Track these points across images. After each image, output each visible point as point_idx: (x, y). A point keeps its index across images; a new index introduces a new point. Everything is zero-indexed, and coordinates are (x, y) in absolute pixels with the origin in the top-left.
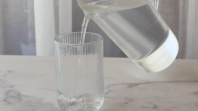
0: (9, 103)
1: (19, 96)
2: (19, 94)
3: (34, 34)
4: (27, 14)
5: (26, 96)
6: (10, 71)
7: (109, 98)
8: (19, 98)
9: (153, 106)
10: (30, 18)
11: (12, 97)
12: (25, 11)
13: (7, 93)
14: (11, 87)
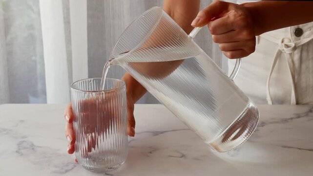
0: (22, 155)
1: (33, 147)
2: (33, 145)
3: (44, 84)
4: (35, 61)
5: (40, 147)
6: (22, 121)
7: (132, 147)
8: (33, 149)
9: (180, 155)
10: (39, 67)
11: (25, 148)
12: (34, 58)
13: (19, 144)
14: (23, 137)
